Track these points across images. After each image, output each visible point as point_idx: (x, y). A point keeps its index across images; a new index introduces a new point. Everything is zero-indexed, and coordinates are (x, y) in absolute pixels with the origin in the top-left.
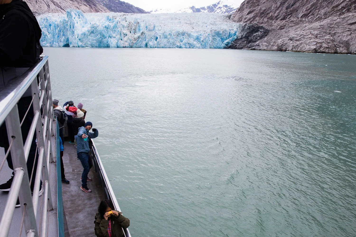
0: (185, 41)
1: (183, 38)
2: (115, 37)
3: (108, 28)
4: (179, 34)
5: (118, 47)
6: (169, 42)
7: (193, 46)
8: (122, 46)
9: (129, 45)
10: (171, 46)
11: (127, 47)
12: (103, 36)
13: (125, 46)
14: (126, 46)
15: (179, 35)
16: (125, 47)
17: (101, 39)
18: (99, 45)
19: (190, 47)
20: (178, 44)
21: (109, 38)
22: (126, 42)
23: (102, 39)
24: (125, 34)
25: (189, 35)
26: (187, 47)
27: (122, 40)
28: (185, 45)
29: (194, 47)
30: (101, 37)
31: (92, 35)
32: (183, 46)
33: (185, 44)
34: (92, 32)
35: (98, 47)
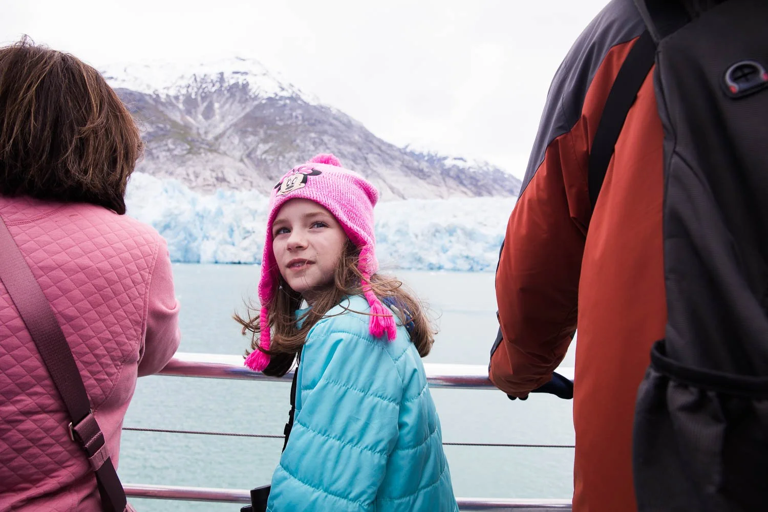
0: (457, 248)
1: (451, 242)
2: (213, 239)
3: (203, 217)
4: (437, 231)
5: (219, 261)
6: (396, 251)
7: (482, 265)
8: (229, 260)
9: (256, 259)
10: (406, 264)
11: (245, 263)
12: (191, 235)
13: (237, 261)
14: (242, 261)
15: (437, 234)
16: (239, 263)
17: (186, 242)
18: (185, 257)
19: (471, 269)
20: (433, 260)
21: (203, 240)
22: (245, 249)
23: (189, 242)
24: (248, 232)
25: (470, 235)
26: (458, 266)
27: (233, 245)
28: (454, 262)
29: (488, 269)
30: (185, 239)
31: (168, 232)
32: (448, 265)
33: (453, 260)
34: (167, 227)
35: (182, 259)
